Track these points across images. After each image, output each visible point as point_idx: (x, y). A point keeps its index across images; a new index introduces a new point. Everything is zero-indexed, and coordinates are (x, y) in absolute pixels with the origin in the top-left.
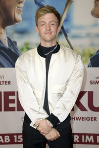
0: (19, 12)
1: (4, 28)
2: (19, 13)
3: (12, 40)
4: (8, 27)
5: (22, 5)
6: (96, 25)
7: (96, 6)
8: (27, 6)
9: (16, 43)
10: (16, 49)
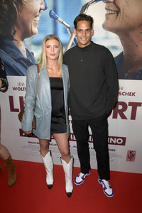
0: (35, 24)
1: (23, 40)
2: (35, 26)
3: (30, 51)
4: (26, 40)
5: (38, 19)
6: (107, 38)
7: (107, 19)
8: (43, 19)
9: (33, 54)
10: (33, 59)
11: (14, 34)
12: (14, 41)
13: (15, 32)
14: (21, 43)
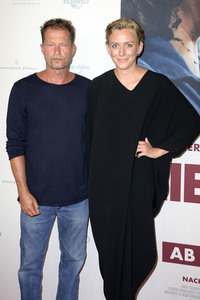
11: (176, 26)
12: (172, 42)
13: (179, 21)
14: (190, 45)
